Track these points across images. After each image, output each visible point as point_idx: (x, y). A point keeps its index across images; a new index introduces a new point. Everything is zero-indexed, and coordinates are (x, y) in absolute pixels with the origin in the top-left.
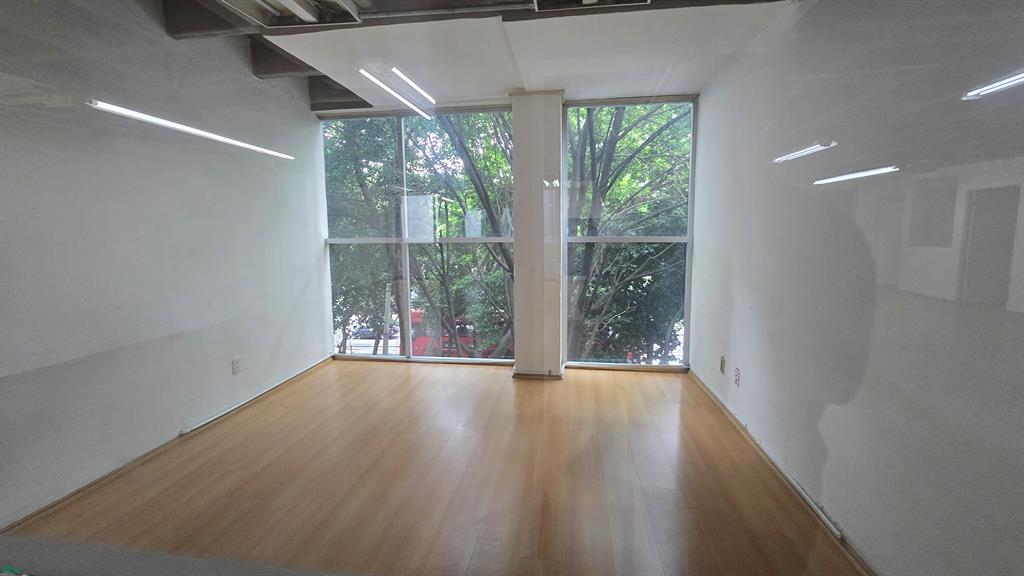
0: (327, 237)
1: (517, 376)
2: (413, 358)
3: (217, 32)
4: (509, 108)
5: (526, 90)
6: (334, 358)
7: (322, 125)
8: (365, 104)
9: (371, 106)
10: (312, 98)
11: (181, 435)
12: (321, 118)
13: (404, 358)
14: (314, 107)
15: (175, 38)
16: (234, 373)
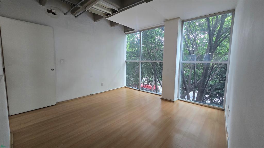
0: (126, 60)
1: (162, 99)
2: (140, 90)
3: (100, 19)
4: (164, 26)
5: (168, 19)
6: (125, 87)
7: (126, 35)
8: (133, 30)
9: (135, 30)
10: (124, 30)
11: (91, 95)
12: (126, 34)
13: (138, 89)
14: (124, 32)
15: (96, 22)
16: (102, 85)
